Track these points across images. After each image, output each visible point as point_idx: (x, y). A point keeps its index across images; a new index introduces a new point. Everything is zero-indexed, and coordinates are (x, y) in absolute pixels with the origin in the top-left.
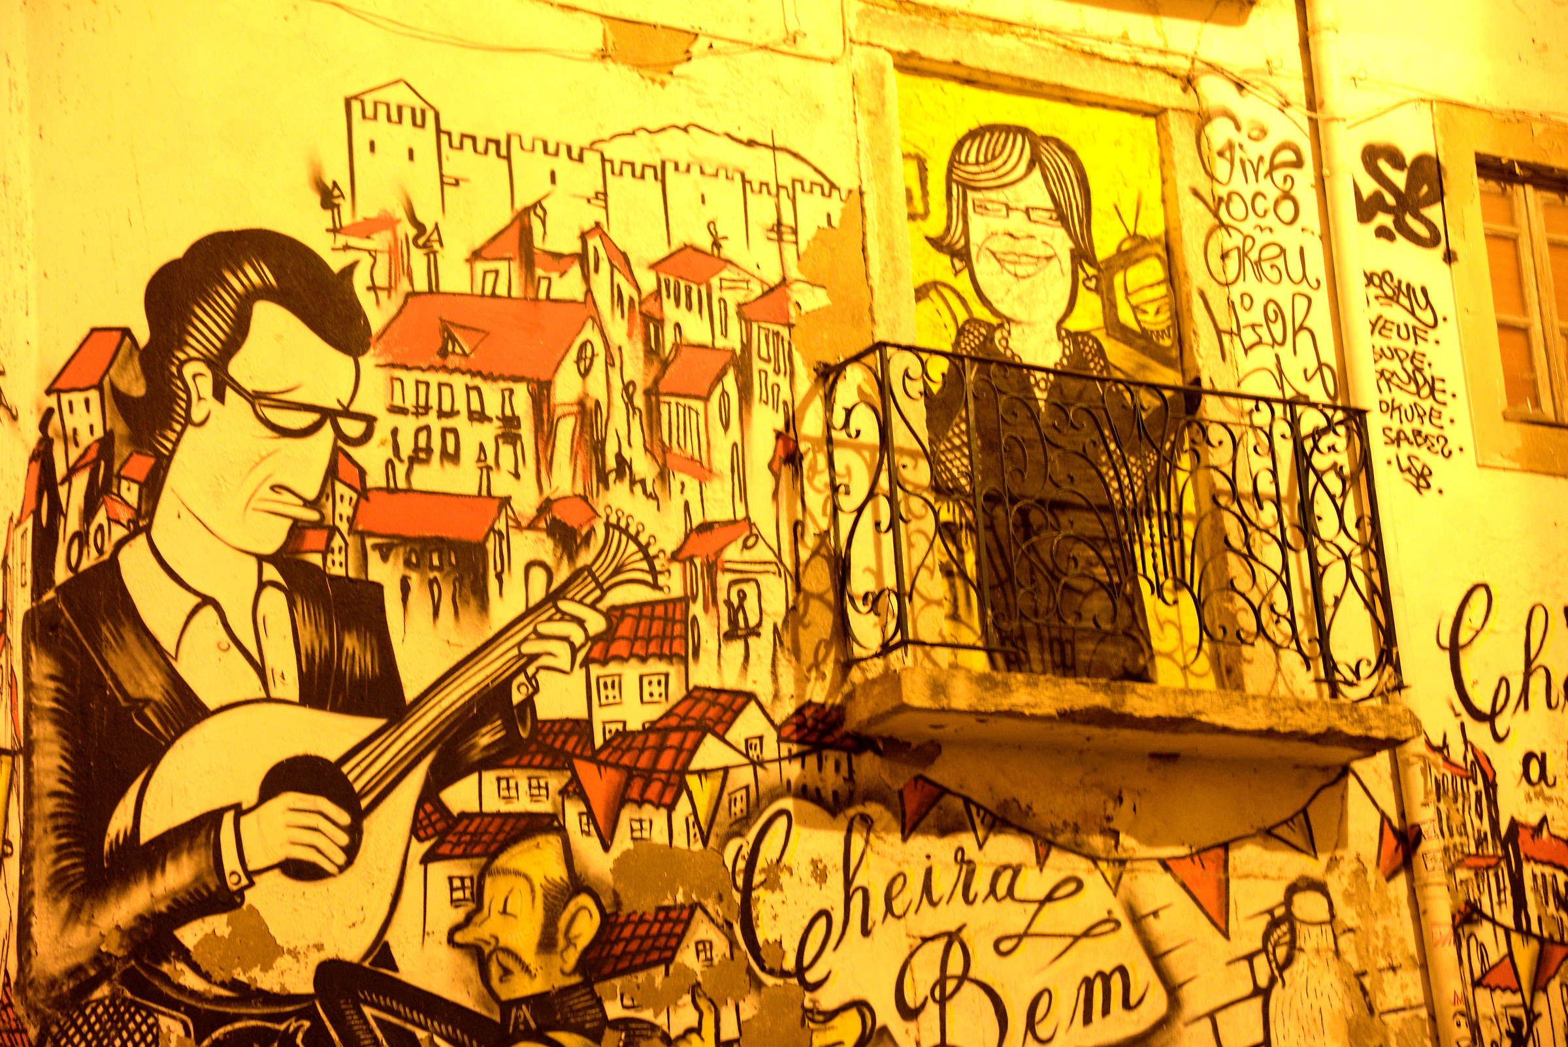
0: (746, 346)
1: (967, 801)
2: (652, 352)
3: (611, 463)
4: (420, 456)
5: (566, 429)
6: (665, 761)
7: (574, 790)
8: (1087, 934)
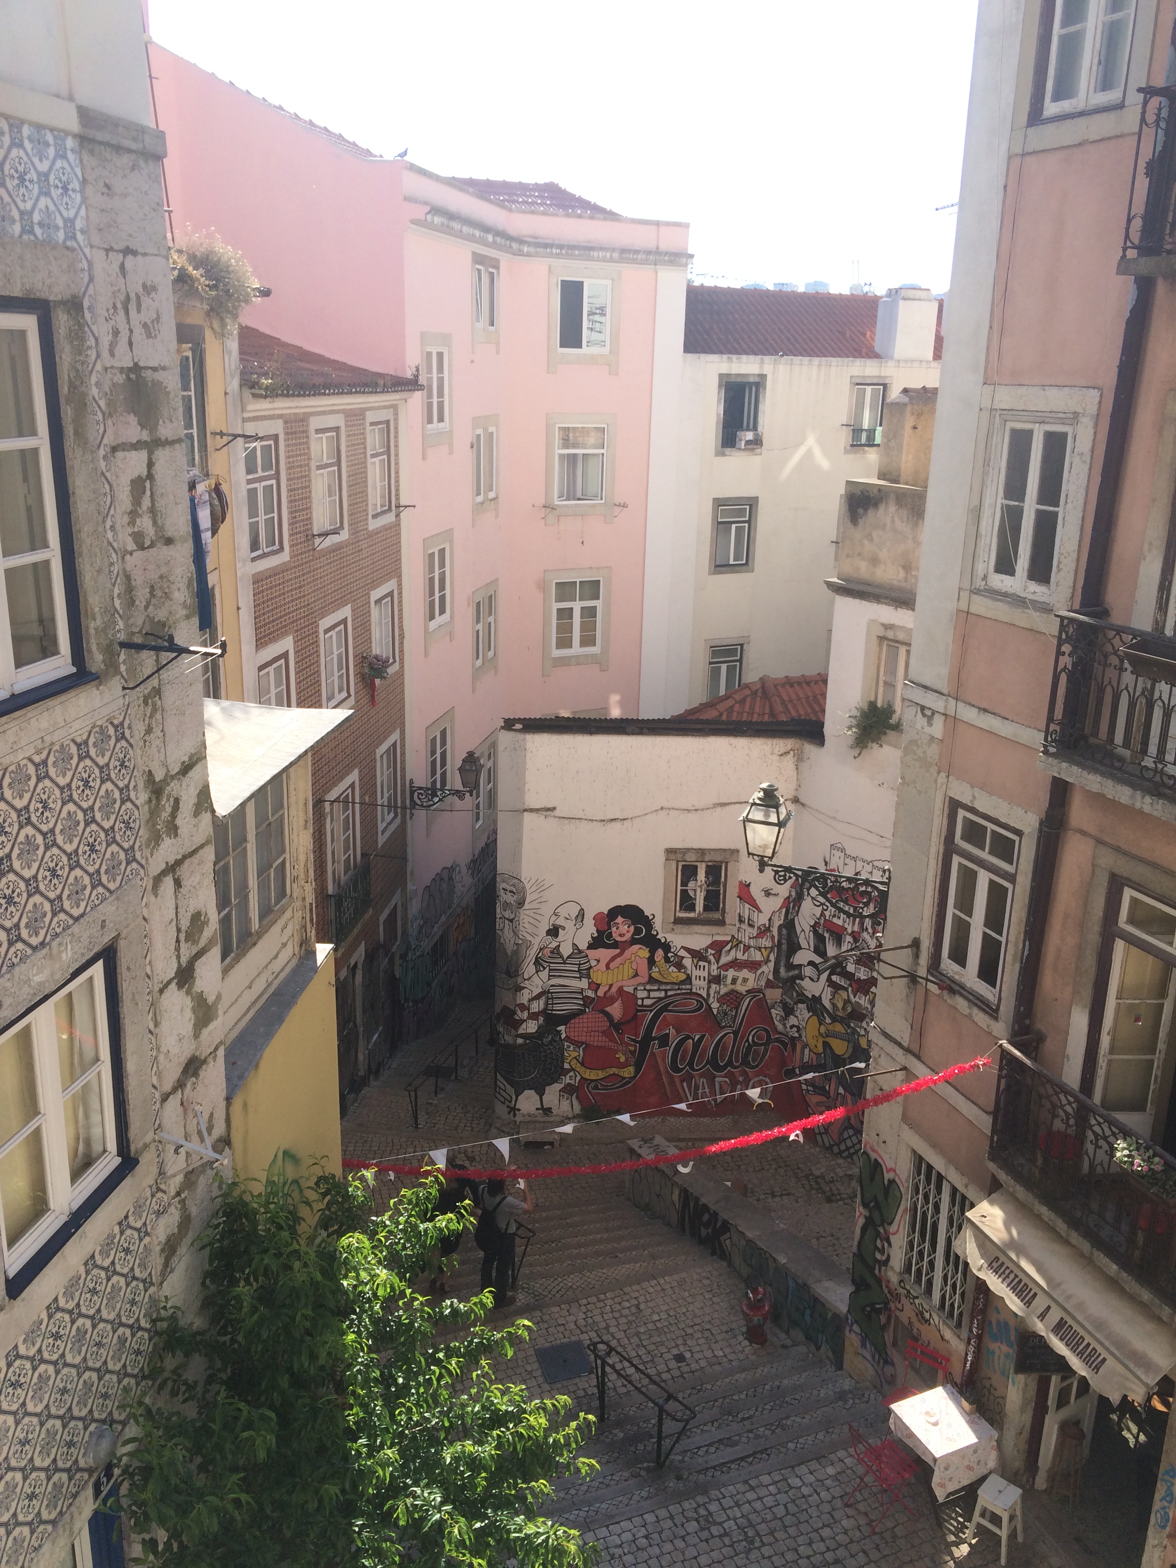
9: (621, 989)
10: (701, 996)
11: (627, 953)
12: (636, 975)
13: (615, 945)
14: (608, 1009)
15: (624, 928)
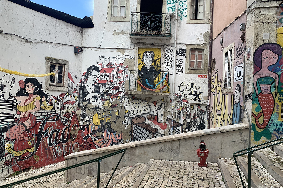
0: (125, 69)
1: (137, 98)
2: (118, 70)
3: (115, 78)
4: (102, 78)
5: (112, 76)
6: (116, 96)
7: (111, 97)
8: (145, 106)
9: (30, 114)
10: (58, 114)
11: (32, 98)
12: (36, 107)
13: (27, 95)
14: (25, 123)
15: (31, 88)
